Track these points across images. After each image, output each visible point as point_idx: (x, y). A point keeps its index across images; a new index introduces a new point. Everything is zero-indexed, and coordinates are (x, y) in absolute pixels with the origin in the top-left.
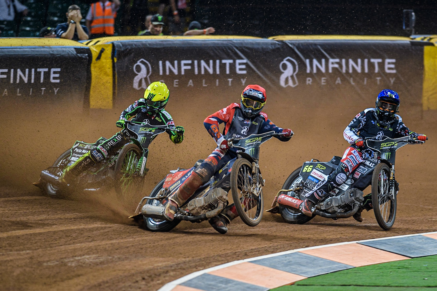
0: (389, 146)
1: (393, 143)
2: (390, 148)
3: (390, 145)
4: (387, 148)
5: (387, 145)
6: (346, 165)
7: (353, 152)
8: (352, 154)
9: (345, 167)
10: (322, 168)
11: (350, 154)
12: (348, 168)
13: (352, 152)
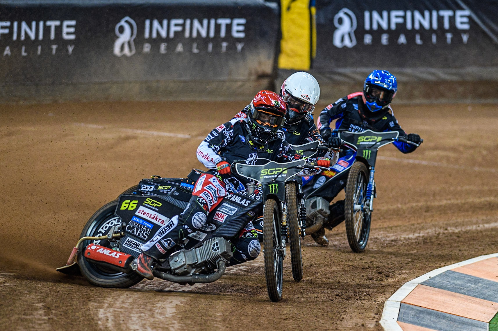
0: (274, 174)
1: (280, 170)
2: (276, 176)
3: (276, 172)
4: (271, 177)
5: (271, 172)
6: (204, 201)
7: (211, 180)
8: (210, 183)
9: (203, 203)
10: (155, 205)
11: (206, 183)
12: (207, 204)
13: (209, 180)
